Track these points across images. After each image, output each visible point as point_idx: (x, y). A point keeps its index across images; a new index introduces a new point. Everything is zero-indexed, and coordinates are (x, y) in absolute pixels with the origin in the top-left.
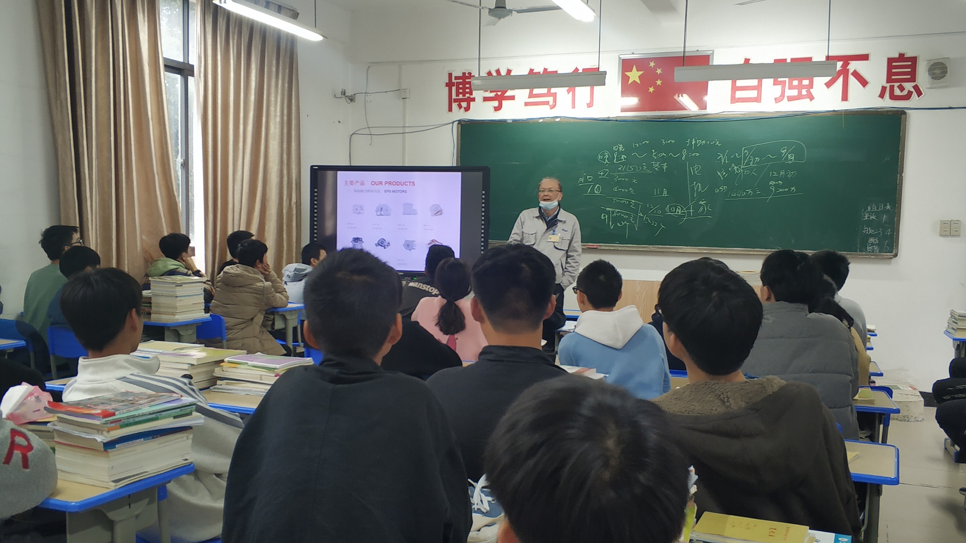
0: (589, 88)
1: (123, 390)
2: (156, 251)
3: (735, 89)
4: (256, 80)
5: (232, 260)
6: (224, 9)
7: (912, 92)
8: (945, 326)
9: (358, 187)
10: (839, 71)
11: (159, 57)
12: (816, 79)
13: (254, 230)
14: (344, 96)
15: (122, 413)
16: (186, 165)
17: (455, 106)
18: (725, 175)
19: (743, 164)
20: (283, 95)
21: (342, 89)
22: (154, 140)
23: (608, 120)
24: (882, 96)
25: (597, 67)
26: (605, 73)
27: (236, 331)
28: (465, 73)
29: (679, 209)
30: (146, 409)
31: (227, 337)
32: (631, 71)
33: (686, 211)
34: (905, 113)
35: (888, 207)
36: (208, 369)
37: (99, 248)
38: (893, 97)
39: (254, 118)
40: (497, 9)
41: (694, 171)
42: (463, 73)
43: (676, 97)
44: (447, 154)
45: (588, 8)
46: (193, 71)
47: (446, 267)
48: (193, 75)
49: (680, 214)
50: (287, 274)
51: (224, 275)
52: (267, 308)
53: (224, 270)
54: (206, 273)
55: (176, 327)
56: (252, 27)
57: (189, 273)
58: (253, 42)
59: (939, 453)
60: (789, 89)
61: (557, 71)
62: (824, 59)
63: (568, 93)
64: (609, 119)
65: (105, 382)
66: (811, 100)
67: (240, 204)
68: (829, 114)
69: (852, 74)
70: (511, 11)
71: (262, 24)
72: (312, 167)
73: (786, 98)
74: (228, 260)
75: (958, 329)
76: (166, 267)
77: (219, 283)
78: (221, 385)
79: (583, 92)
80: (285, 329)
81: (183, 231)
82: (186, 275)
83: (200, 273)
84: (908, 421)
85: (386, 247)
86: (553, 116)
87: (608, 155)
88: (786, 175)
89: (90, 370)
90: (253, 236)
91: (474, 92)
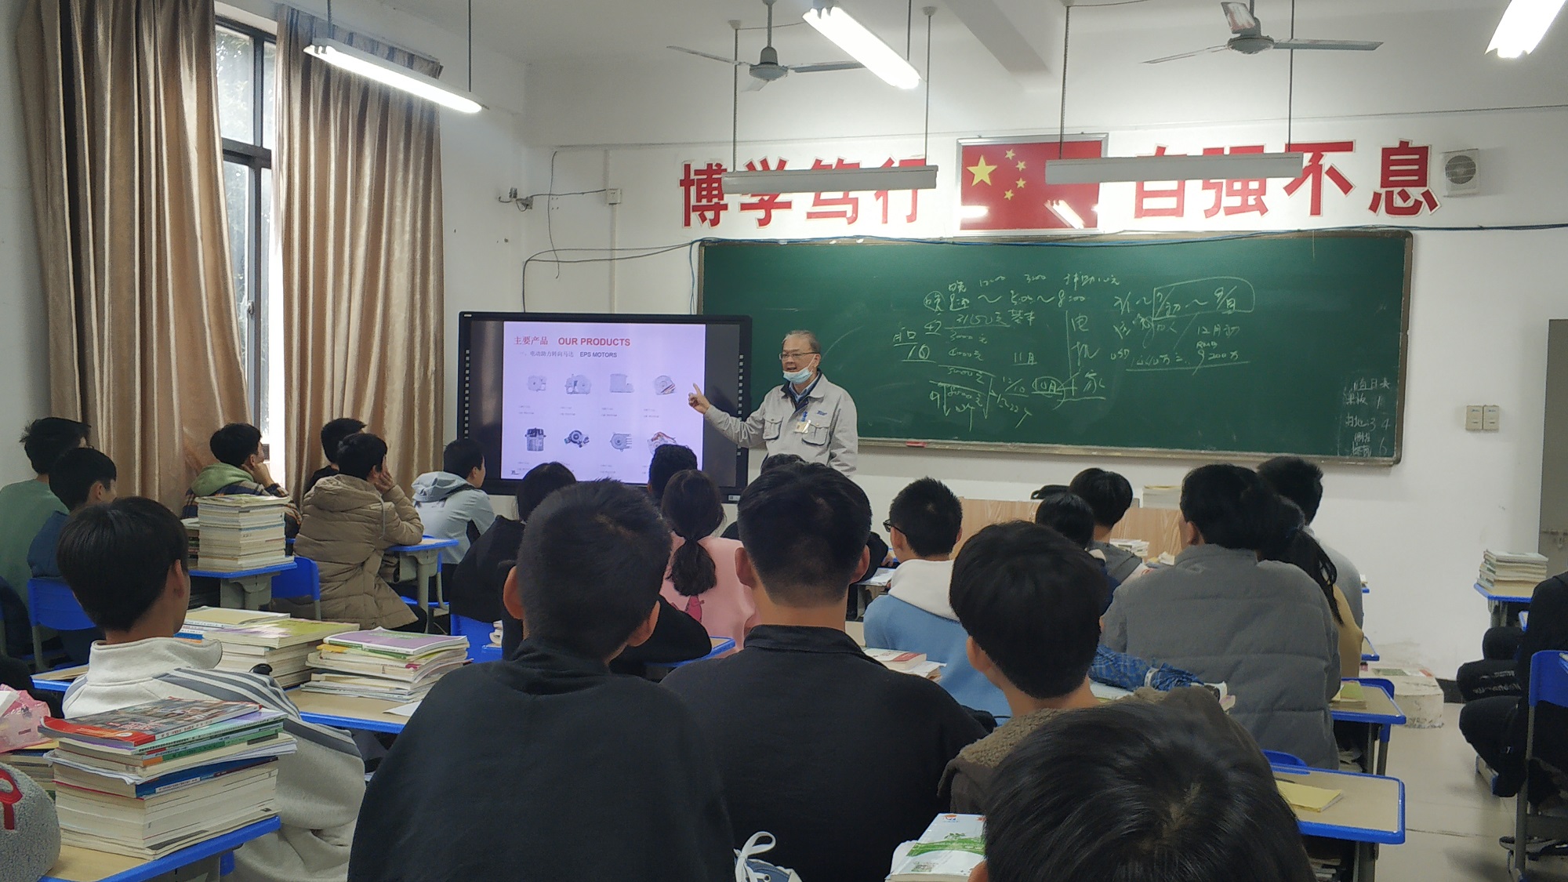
0: (909, 193)
1: (165, 697)
2: (206, 455)
3: (1142, 194)
4: (372, 174)
5: (329, 466)
6: (321, 62)
7: (1421, 203)
8: (1474, 576)
9: (537, 346)
10: (1306, 167)
11: (214, 138)
12: (1270, 182)
13: (365, 418)
14: (515, 199)
15: (165, 736)
16: (256, 312)
17: (695, 217)
18: (1126, 332)
19: (1155, 314)
20: (415, 199)
21: (511, 190)
22: (205, 273)
23: (939, 242)
24: (1374, 207)
25: (924, 157)
26: (935, 169)
27: (336, 584)
28: (711, 165)
29: (1053, 385)
30: (205, 730)
31: (321, 594)
32: (977, 165)
33: (1064, 389)
34: (1411, 235)
35: (1385, 384)
36: (296, 655)
37: (112, 448)
38: (1392, 210)
39: (368, 236)
40: (762, 66)
41: (1077, 326)
42: (708, 165)
43: (1048, 205)
44: (683, 296)
45: (909, 66)
46: (270, 160)
47: (683, 483)
48: (269, 167)
49: (1054, 392)
50: (421, 489)
51: (316, 493)
52: (387, 545)
53: (316, 485)
54: (286, 488)
55: (238, 578)
56: (366, 89)
57: (259, 490)
58: (368, 113)
59: (1468, 779)
60: (1227, 196)
61: (858, 164)
62: (1282, 150)
63: (877, 199)
64: (942, 241)
65: (135, 683)
66: (1262, 214)
67: (343, 374)
68: (1291, 236)
69: (1327, 173)
70: (785, 69)
71: (381, 85)
72: (462, 314)
73: (1222, 211)
74: (323, 467)
75: (1495, 581)
76: (222, 479)
77: (309, 506)
78: (319, 681)
79: (899, 198)
80: (417, 579)
81: (250, 421)
82: (255, 492)
83: (278, 488)
84: (1419, 727)
85: (582, 444)
86: (852, 235)
87: (940, 297)
88: (1223, 333)
89: (110, 662)
90: (364, 426)
91: (726, 196)
